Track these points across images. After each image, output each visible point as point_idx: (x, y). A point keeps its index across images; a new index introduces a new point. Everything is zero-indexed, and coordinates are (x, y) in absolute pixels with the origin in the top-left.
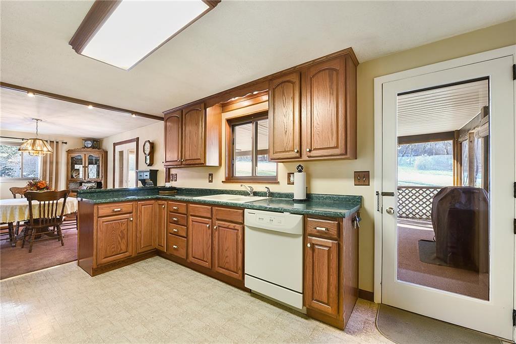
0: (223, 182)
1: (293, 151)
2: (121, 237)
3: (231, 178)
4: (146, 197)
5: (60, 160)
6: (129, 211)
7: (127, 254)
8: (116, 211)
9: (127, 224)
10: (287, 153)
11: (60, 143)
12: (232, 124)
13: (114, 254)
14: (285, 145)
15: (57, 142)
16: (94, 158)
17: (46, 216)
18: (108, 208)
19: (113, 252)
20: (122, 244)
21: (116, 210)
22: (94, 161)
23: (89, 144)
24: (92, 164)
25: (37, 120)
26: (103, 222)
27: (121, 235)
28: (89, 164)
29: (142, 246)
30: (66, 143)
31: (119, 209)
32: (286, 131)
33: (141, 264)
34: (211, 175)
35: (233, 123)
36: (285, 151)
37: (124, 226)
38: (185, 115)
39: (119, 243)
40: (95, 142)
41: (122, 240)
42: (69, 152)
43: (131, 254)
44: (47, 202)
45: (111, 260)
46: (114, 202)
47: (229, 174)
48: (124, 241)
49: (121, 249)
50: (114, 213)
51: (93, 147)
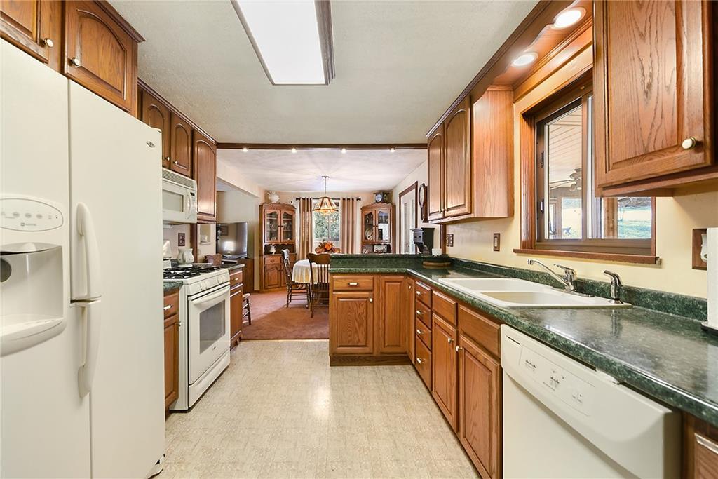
0: (515, 251)
1: (679, 145)
2: (358, 323)
3: (534, 243)
4: (391, 270)
5: (355, 219)
6: (368, 288)
7: (367, 350)
8: (352, 286)
9: (367, 307)
10: (656, 160)
11: (355, 200)
12: (537, 120)
13: (350, 344)
14: (646, 133)
15: (353, 199)
16: (383, 215)
17: (323, 282)
18: (343, 280)
19: (349, 342)
20: (360, 335)
21: (351, 284)
22: (384, 219)
23: (379, 198)
24: (382, 222)
25: (326, 177)
26: (338, 298)
27: (358, 320)
28: (379, 223)
29: (386, 345)
30: (360, 199)
31: (356, 284)
32: (649, 85)
33: (385, 371)
34: (497, 236)
35: (538, 117)
36: (647, 155)
37: (362, 308)
38: (447, 129)
39: (357, 332)
40: (385, 195)
41: (359, 327)
42: (363, 209)
43: (371, 352)
44: (323, 266)
45: (348, 352)
46: (350, 273)
47: (531, 234)
48: (363, 329)
49: (359, 340)
50: (351, 289)
51: (383, 201)
